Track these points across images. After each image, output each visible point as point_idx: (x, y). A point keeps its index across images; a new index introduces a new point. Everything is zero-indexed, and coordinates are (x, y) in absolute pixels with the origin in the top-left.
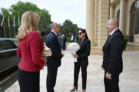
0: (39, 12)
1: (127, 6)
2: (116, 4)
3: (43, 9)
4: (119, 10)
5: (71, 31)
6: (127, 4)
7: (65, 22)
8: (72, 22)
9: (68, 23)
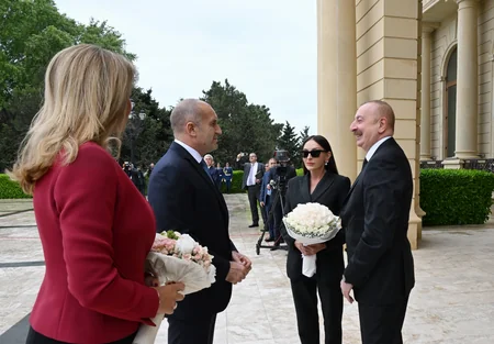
0: (67, 35)
1: (483, 34)
2: (440, 24)
3: (87, 25)
4: (455, 49)
5: (238, 136)
6: (484, 24)
7: (209, 93)
8: (243, 96)
9: (224, 99)
